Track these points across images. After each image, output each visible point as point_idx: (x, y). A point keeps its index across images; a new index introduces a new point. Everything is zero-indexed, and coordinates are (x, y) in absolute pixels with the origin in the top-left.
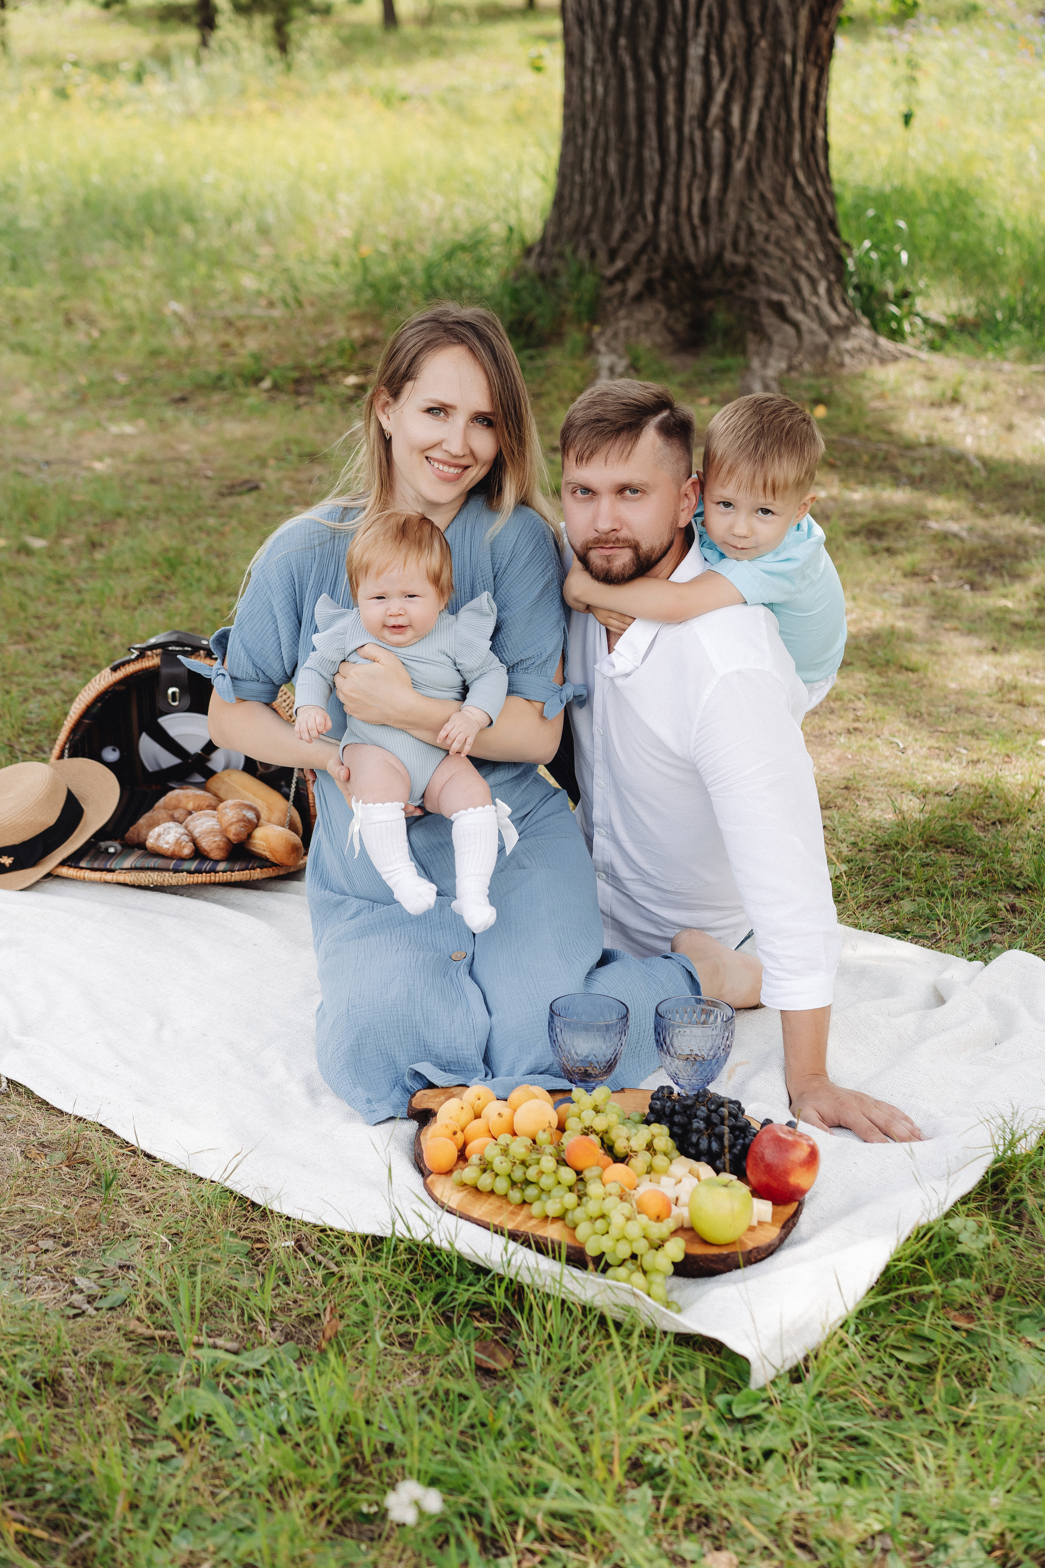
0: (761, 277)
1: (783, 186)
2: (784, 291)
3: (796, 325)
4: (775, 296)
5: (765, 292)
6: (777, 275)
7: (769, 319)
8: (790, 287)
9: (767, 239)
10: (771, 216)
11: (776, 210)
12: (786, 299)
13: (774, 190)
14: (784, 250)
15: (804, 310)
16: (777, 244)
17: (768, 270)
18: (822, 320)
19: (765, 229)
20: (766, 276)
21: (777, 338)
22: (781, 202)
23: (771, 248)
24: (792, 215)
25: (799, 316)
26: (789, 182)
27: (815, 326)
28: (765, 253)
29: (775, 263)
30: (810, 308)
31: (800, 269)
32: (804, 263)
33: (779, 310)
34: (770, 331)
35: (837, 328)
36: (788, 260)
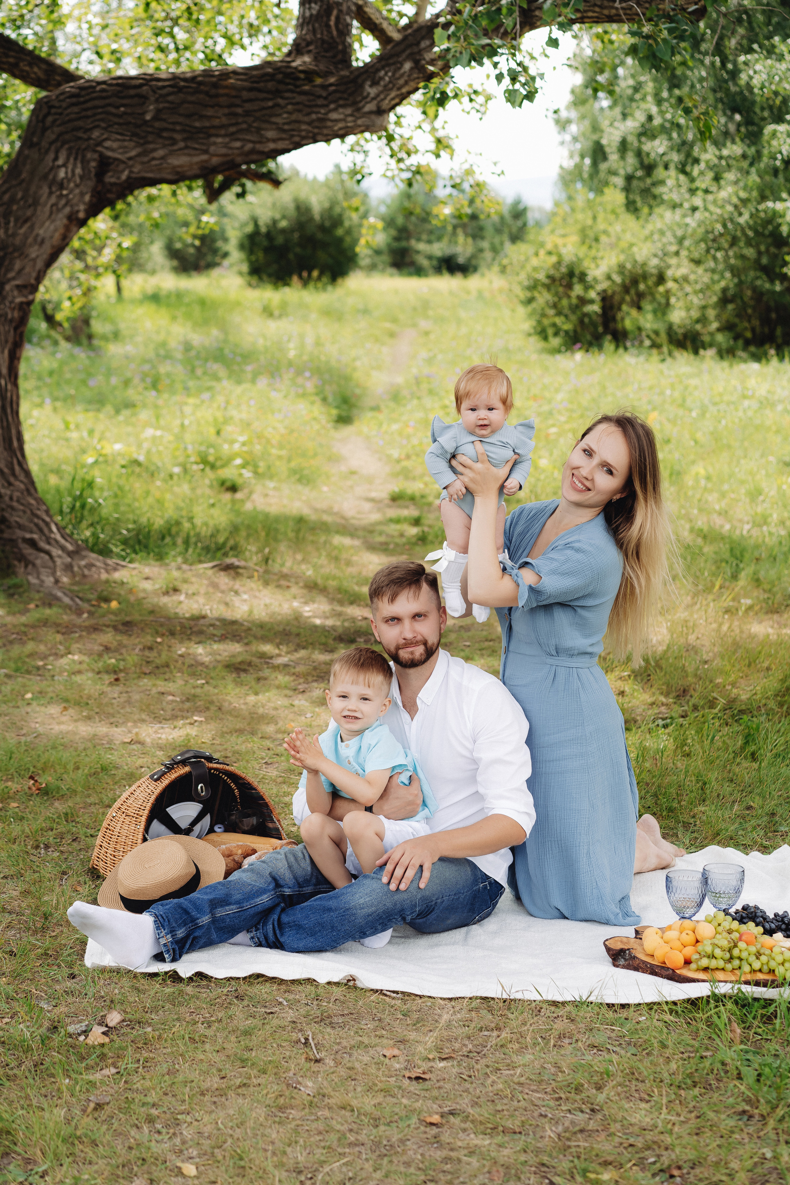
0: (14, 524)
1: (12, 463)
2: (31, 532)
3: (48, 553)
4: (28, 536)
5: (19, 533)
6: (23, 521)
7: (28, 551)
8: (35, 529)
9: (11, 498)
10: (10, 484)
11: (12, 479)
12: (35, 536)
13: (7, 466)
14: (22, 504)
15: (49, 543)
16: (18, 501)
17: (18, 519)
18: (63, 548)
19: (8, 492)
20: (16, 522)
21: (38, 562)
22: (14, 474)
23: (15, 504)
24: (21, 482)
25: (47, 547)
26: (15, 462)
27: (60, 552)
28: (13, 508)
29: (21, 513)
30: (53, 542)
31: (38, 517)
32: (38, 512)
33: (33, 543)
34: (31, 558)
35: (73, 552)
36: (29, 512)
